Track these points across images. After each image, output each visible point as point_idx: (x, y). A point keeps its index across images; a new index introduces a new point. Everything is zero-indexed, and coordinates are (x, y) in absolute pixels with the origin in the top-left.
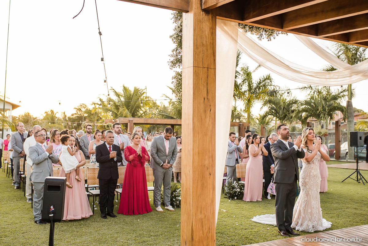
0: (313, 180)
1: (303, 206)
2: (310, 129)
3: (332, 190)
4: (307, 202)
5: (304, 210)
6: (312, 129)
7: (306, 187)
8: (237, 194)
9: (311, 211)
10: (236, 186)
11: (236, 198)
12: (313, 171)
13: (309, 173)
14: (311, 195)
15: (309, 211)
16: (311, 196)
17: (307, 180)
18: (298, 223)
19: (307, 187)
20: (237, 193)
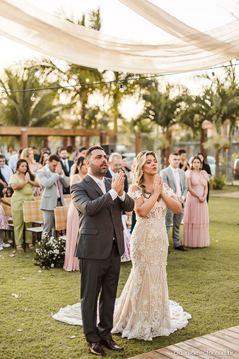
0: (152, 247)
1: (135, 293)
2: (147, 154)
3: (217, 241)
4: (142, 287)
5: (137, 301)
6: (152, 154)
7: (139, 260)
8: (54, 259)
9: (149, 303)
10: (53, 246)
11: (52, 265)
12: (152, 231)
13: (145, 234)
14: (149, 273)
15: (145, 303)
16: (149, 276)
17: (141, 248)
18: (126, 323)
19: (142, 259)
20: (55, 257)
